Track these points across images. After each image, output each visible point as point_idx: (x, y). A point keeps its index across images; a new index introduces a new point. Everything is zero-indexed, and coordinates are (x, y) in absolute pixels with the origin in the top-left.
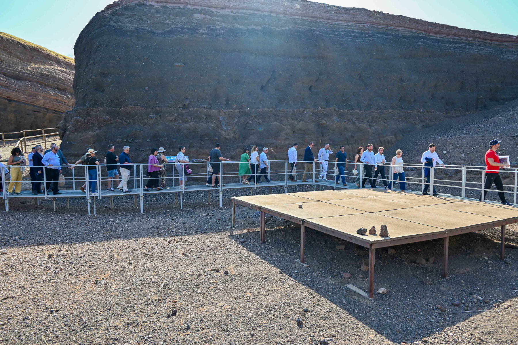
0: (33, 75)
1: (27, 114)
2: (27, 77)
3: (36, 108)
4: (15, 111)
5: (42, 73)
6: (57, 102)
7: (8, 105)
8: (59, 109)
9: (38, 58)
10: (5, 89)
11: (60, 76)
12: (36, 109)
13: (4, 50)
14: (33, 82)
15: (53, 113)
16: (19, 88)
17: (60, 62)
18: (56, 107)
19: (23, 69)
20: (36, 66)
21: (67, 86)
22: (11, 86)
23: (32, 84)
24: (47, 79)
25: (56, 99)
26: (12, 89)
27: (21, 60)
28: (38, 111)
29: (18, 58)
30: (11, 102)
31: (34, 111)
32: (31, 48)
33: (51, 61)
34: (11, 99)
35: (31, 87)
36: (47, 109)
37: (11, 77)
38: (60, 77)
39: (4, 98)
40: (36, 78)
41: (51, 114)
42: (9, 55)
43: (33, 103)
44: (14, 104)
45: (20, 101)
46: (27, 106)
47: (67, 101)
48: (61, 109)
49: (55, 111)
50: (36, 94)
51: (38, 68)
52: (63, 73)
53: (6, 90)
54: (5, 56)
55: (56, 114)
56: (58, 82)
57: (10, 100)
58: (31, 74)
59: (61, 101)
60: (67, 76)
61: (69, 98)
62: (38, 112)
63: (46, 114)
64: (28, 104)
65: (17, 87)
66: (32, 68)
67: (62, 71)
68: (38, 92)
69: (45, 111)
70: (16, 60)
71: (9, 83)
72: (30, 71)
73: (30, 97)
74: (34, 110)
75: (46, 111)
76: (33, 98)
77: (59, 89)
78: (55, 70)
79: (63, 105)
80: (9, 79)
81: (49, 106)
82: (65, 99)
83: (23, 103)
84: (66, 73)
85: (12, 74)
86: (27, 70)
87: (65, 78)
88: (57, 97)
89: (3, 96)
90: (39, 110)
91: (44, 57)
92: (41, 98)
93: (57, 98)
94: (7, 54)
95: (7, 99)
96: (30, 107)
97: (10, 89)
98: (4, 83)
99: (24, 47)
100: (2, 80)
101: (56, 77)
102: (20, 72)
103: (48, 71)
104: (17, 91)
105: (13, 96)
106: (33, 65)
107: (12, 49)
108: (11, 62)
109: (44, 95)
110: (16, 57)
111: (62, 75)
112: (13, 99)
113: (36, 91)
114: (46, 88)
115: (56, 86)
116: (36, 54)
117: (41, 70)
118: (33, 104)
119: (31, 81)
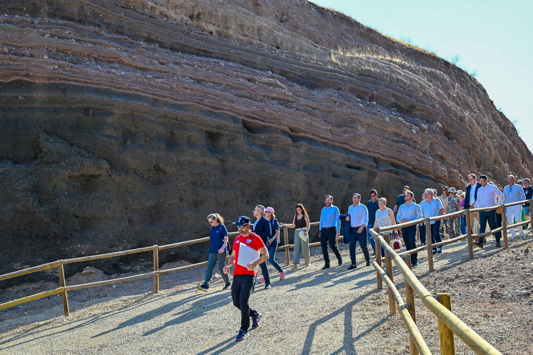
0: (344, 74)
1: (334, 176)
2: (330, 78)
3: (353, 156)
4: (306, 168)
5: (362, 70)
6: (397, 142)
7: (292, 150)
8: (403, 159)
9: (349, 39)
10: (286, 109)
11: (401, 75)
12: (353, 160)
13: (282, 21)
14: (344, 91)
15: (390, 171)
16: (314, 105)
17: (393, 47)
18: (395, 155)
19: (322, 62)
20: (348, 55)
21: (417, 100)
22: (298, 100)
23: (342, 95)
24: (374, 83)
25: (396, 135)
26: (301, 107)
27: (316, 43)
28: (357, 165)
29: (310, 39)
30: (298, 143)
31: (349, 167)
32: (335, 16)
33: (376, 44)
34: (298, 134)
35: (341, 103)
36: (376, 160)
37: (298, 82)
38: (400, 77)
39: (284, 132)
40: (351, 82)
41: (386, 173)
42: (292, 31)
43: (347, 144)
44: (304, 147)
45: (318, 139)
46: (333, 152)
47: (419, 139)
48: (407, 160)
49: (393, 165)
50: (353, 121)
51: (352, 58)
52: (404, 69)
53: (289, 110)
54: (285, 33)
55: (396, 173)
56: (397, 90)
57: (297, 137)
58: (339, 73)
59: (407, 138)
60: (413, 76)
61: (423, 130)
62: (357, 168)
63: (375, 175)
64: (334, 147)
65: (311, 104)
66: (341, 60)
67: (403, 66)
68: (356, 115)
69: (372, 166)
70: (307, 42)
71: (294, 94)
72: (336, 64)
73: (339, 130)
74: (348, 163)
75: (374, 164)
76: (345, 132)
77: (400, 109)
78: (388, 62)
79: (412, 149)
80: (293, 86)
81: (381, 151)
82: (414, 132)
83: (325, 144)
84: (409, 68)
85: (300, 74)
86: (331, 62)
87: (411, 80)
88: (398, 127)
89: (282, 127)
90: (358, 162)
91: (362, 35)
92: (363, 131)
93: (398, 131)
94: (289, 29)
95: (290, 136)
96: (339, 156)
97: (297, 109)
98: (284, 94)
99: (322, 13)
100: (280, 87)
101: (393, 77)
102: (316, 68)
103: (375, 65)
104: (311, 112)
105: (302, 126)
106: (342, 53)
107: (298, 18)
108: (297, 48)
109: (370, 121)
110: (305, 36)
111: (403, 73)
112: (303, 134)
113: (352, 113)
114: (373, 106)
115: (393, 100)
116: (346, 30)
117: (359, 62)
118: (345, 146)
119: (339, 89)
